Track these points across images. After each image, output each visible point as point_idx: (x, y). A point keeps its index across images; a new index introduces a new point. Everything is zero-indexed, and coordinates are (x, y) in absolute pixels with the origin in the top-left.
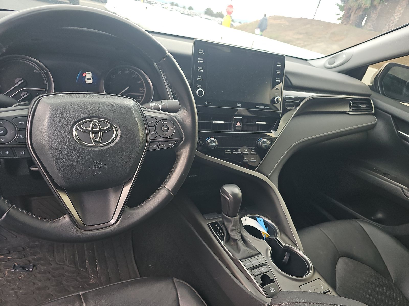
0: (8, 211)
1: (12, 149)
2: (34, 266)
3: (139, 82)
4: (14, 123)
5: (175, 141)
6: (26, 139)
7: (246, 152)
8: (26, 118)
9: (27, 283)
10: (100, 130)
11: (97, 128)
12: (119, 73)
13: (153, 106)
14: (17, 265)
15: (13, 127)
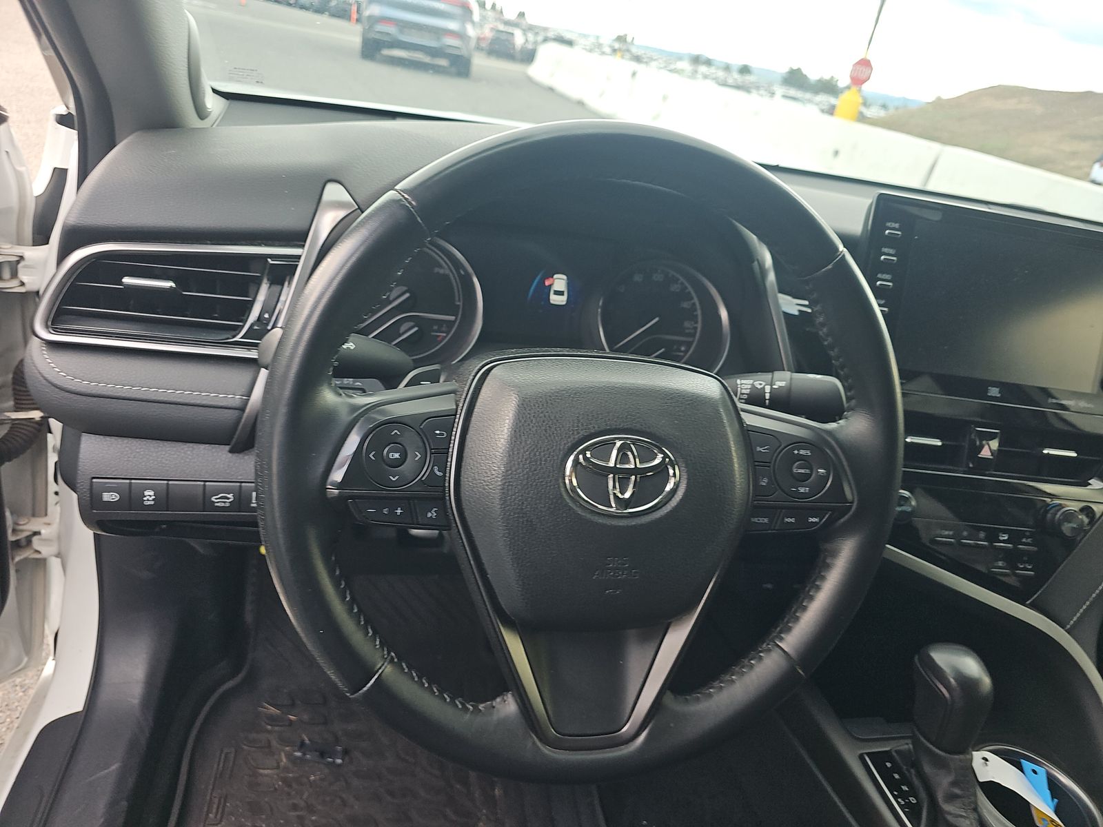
0: (380, 671)
1: (410, 504)
2: (346, 752)
3: (685, 305)
4: (423, 432)
5: (828, 509)
6: (445, 476)
7: (1004, 541)
8: (453, 420)
9: (328, 799)
10: (636, 471)
11: (628, 462)
12: (638, 278)
13: (746, 387)
14: (307, 742)
15: (421, 444)
